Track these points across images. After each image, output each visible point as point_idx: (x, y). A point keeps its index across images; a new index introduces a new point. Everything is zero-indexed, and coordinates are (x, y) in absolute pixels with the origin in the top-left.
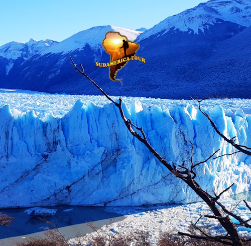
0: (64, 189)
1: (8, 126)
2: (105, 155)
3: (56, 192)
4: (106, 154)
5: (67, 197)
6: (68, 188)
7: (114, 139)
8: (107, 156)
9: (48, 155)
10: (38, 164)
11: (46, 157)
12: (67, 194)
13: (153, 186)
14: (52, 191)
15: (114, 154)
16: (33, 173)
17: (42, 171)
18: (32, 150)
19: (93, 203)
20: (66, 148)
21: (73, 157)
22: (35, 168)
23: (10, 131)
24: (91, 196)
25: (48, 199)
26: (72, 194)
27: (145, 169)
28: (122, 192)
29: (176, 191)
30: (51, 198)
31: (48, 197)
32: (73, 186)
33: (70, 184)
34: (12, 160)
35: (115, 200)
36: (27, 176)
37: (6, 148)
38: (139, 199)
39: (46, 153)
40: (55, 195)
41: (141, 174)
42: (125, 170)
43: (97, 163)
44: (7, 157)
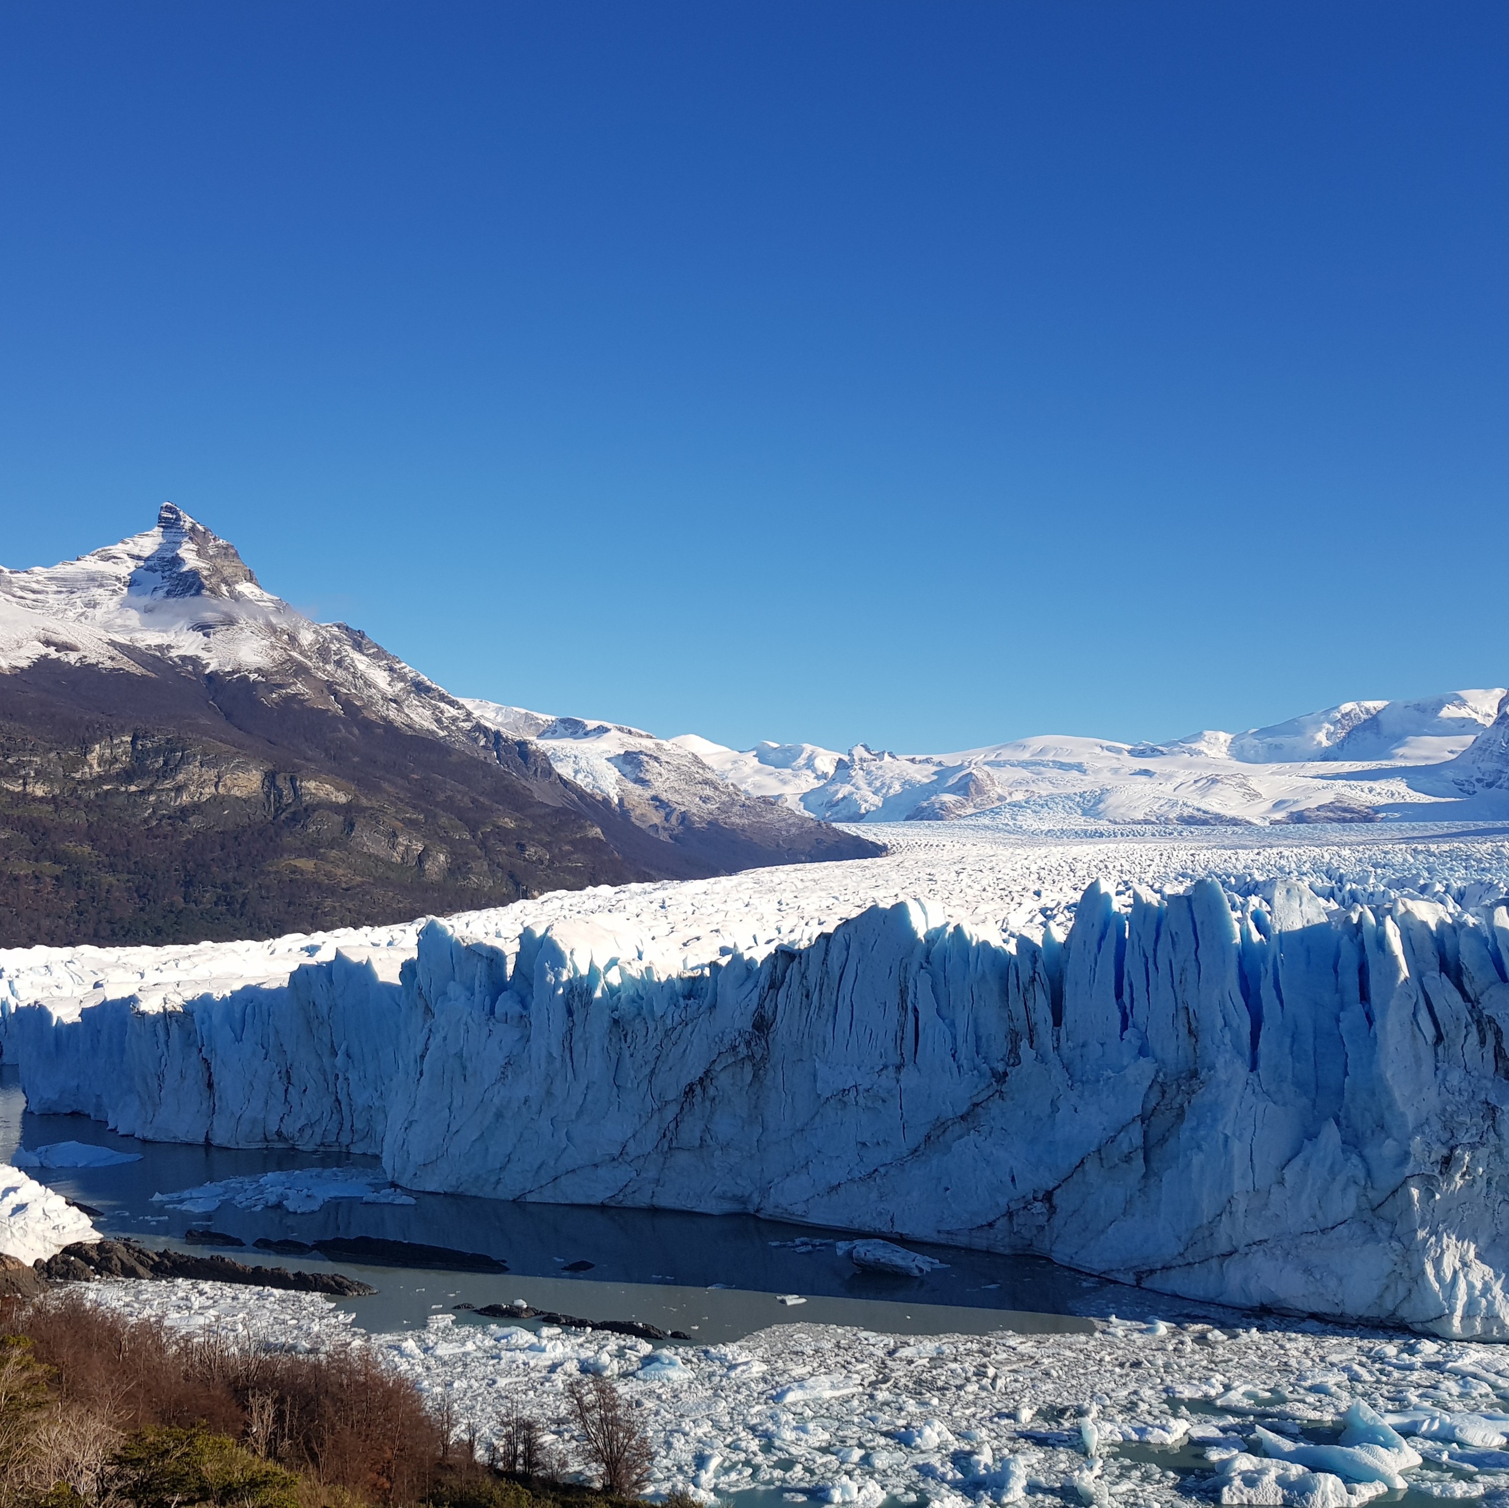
0: (1035, 1199)
1: (906, 968)
2: (1157, 1088)
3: (1014, 1206)
4: (1160, 1086)
5: (1041, 1228)
6: (1048, 1196)
7: (1183, 1031)
8: (1164, 1093)
9: (1005, 1074)
10: (975, 1100)
11: (1001, 1078)
12: (1042, 1220)
13: (1314, 1238)
14: (1003, 1201)
15: (1179, 1086)
16: (957, 1129)
17: (986, 1129)
18: (965, 1051)
19: (1104, 1267)
20: (1052, 1055)
21: (1071, 1087)
22: (968, 1114)
23: (911, 985)
24: (1102, 1237)
25: (991, 1225)
26: (1057, 1220)
27: (1298, 1163)
28: (1192, 1243)
29: (1406, 1274)
30: (998, 1224)
31: (991, 1218)
32: (1058, 1191)
33: (1052, 1185)
34: (909, 1078)
35: (1166, 1268)
36: (941, 1139)
37: (899, 1042)
38: (1246, 1280)
39: (1000, 1067)
40: (1010, 1215)
41: (1281, 1182)
42: (1201, 1156)
43: (1129, 1117)
44: (898, 1068)
